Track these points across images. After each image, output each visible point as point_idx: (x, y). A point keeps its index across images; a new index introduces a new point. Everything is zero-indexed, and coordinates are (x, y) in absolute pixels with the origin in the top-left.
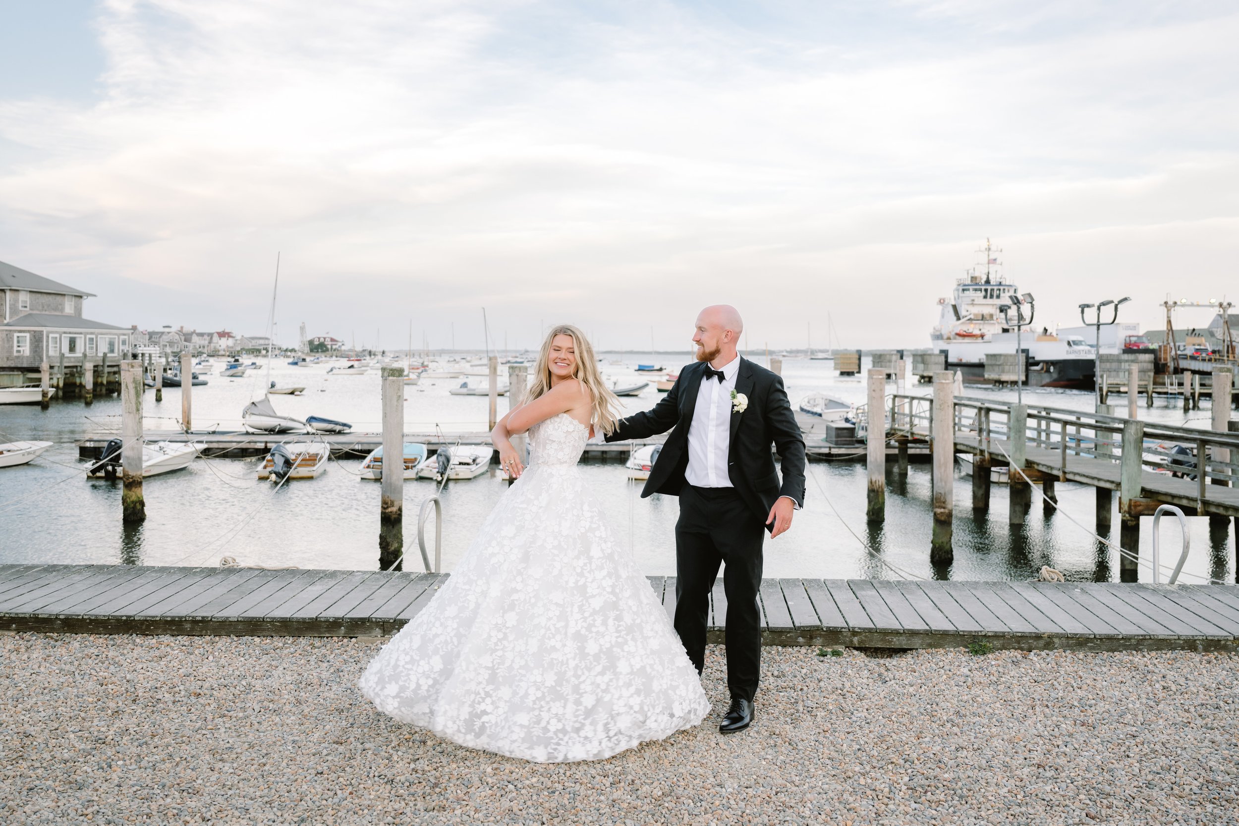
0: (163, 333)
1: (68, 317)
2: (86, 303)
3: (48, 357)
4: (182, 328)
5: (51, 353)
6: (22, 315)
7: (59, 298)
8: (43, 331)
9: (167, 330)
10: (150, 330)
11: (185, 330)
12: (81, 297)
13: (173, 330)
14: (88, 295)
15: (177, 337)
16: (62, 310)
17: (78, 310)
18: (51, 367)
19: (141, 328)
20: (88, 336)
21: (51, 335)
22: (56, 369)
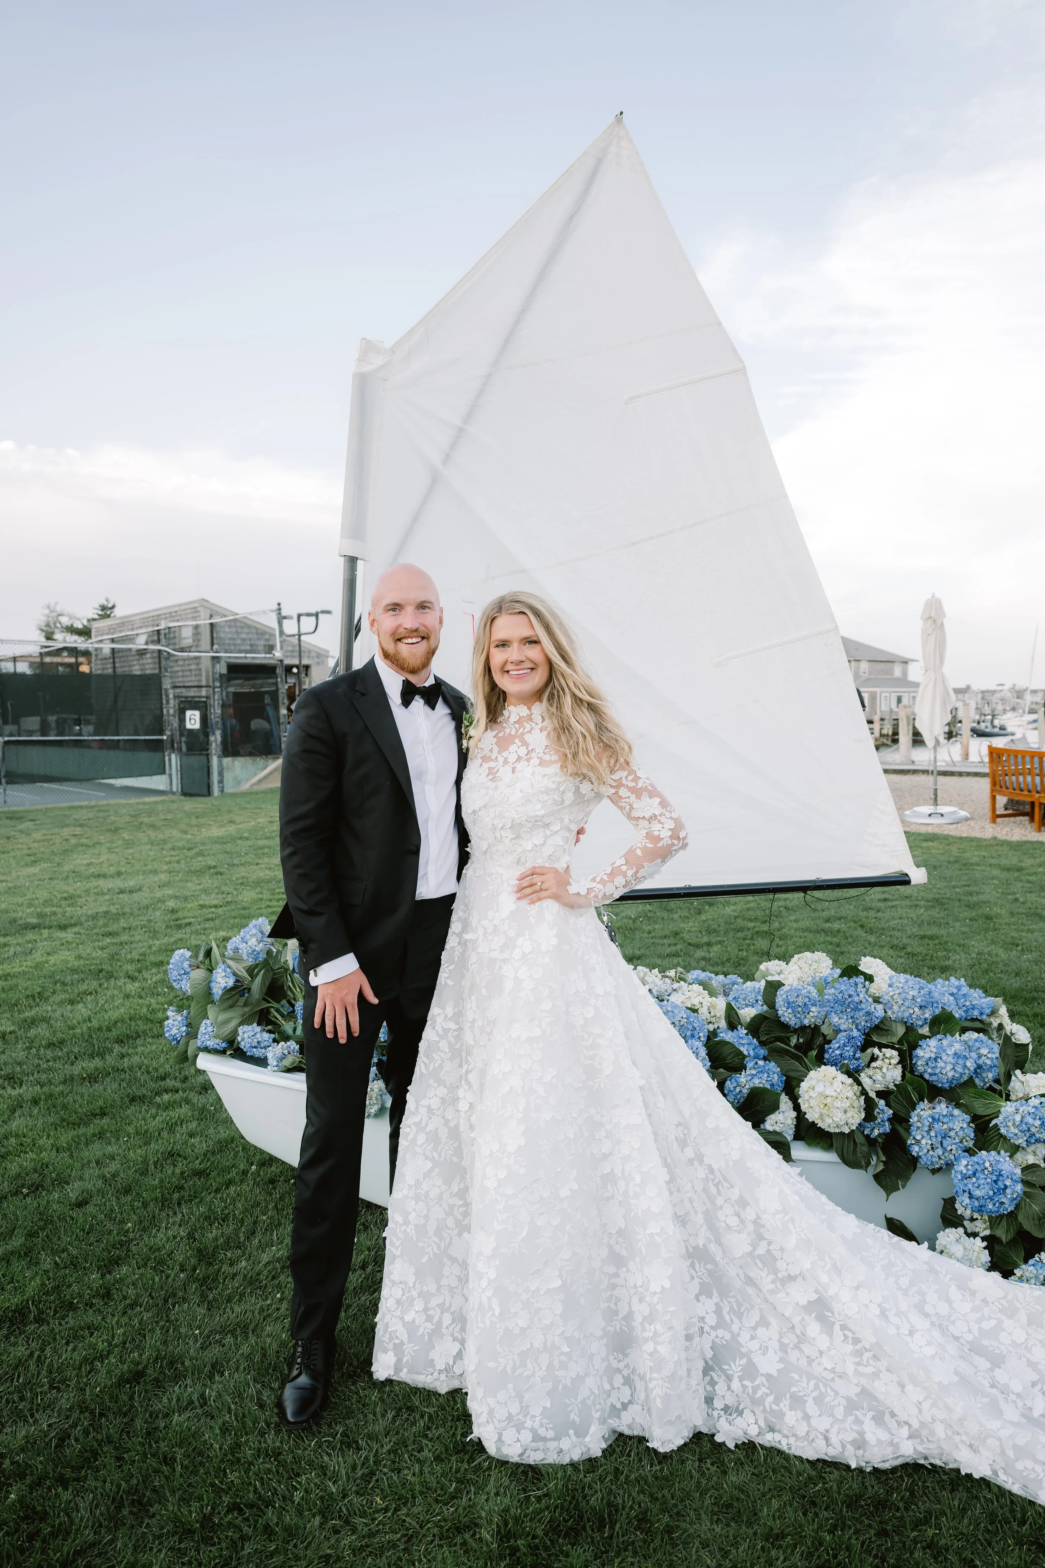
0: (995, 692)
1: (897, 679)
2: (911, 667)
3: (881, 711)
4: (1014, 685)
5: (883, 708)
6: (863, 679)
7: (890, 665)
8: (876, 692)
9: (1000, 688)
10: (984, 688)
11: (1017, 688)
12: (906, 662)
13: (1006, 688)
14: (913, 661)
15: (1009, 694)
16: (892, 674)
17: (905, 673)
18: (882, 719)
19: (975, 687)
20: (912, 694)
21: (883, 695)
22: (886, 722)
